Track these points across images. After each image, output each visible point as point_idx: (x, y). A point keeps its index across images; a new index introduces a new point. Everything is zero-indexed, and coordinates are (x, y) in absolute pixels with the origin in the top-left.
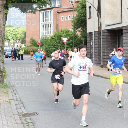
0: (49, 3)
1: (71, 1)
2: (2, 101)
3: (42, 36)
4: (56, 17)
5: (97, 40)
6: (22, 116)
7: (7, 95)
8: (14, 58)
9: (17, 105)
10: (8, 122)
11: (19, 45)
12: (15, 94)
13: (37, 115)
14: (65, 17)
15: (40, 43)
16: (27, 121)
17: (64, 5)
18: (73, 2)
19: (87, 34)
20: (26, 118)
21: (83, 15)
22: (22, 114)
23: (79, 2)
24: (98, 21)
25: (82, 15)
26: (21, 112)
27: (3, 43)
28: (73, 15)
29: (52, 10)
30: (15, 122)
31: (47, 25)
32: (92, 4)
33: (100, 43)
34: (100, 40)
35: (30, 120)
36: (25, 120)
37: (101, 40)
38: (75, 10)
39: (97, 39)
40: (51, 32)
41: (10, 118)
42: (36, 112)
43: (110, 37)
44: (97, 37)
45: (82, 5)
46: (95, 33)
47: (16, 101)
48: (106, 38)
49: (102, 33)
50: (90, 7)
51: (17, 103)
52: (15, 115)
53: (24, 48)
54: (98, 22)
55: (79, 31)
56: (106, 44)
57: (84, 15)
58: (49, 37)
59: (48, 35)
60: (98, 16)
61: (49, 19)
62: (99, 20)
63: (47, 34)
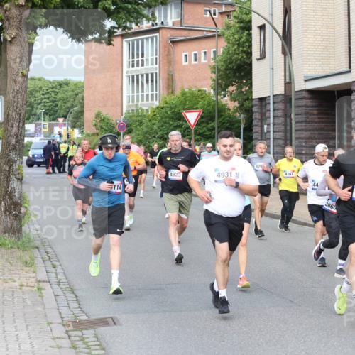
0: (148, 16)
1: (210, 11)
2: (17, 284)
3: (128, 106)
4: (169, 55)
5: (280, 120)
6: (71, 328)
7: (32, 269)
8: (51, 168)
9: (58, 298)
10: (34, 343)
11: (64, 130)
12: (54, 267)
13: (115, 324)
14: (193, 53)
15: (122, 127)
16: (87, 340)
17: (189, 22)
18: (215, 14)
19: (254, 102)
20: (85, 332)
21: (241, 48)
22: (74, 323)
23: (231, 13)
24: (283, 66)
25: (238, 48)
26: (70, 316)
27: (21, 124)
28: (215, 50)
29: (157, 35)
30: (53, 343)
31: (142, 75)
32: (268, 19)
33: (288, 128)
34: (288, 120)
35: (96, 339)
36: (82, 339)
37: (291, 119)
38: (219, 36)
39: (280, 117)
40: (152, 95)
41: (40, 332)
42: (111, 316)
43: (315, 112)
44: (281, 111)
45: (241, 22)
46: (275, 100)
47: (55, 286)
48: (306, 114)
49: (296, 99)
50: (262, 28)
51: (59, 292)
52: (52, 325)
53: (78, 138)
54: (283, 68)
55: (231, 94)
56: (306, 131)
57: (245, 49)
58: (147, 111)
59: (144, 105)
60: (284, 52)
61: (147, 60)
62: (287, 64)
63: (143, 100)
